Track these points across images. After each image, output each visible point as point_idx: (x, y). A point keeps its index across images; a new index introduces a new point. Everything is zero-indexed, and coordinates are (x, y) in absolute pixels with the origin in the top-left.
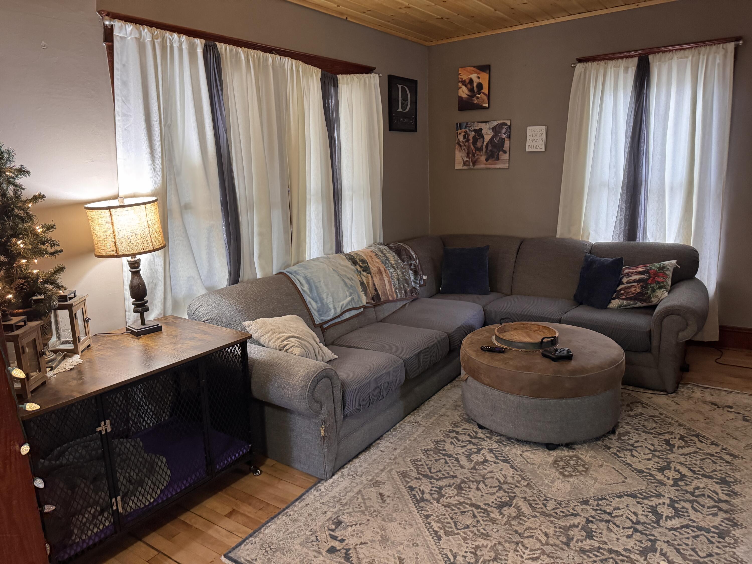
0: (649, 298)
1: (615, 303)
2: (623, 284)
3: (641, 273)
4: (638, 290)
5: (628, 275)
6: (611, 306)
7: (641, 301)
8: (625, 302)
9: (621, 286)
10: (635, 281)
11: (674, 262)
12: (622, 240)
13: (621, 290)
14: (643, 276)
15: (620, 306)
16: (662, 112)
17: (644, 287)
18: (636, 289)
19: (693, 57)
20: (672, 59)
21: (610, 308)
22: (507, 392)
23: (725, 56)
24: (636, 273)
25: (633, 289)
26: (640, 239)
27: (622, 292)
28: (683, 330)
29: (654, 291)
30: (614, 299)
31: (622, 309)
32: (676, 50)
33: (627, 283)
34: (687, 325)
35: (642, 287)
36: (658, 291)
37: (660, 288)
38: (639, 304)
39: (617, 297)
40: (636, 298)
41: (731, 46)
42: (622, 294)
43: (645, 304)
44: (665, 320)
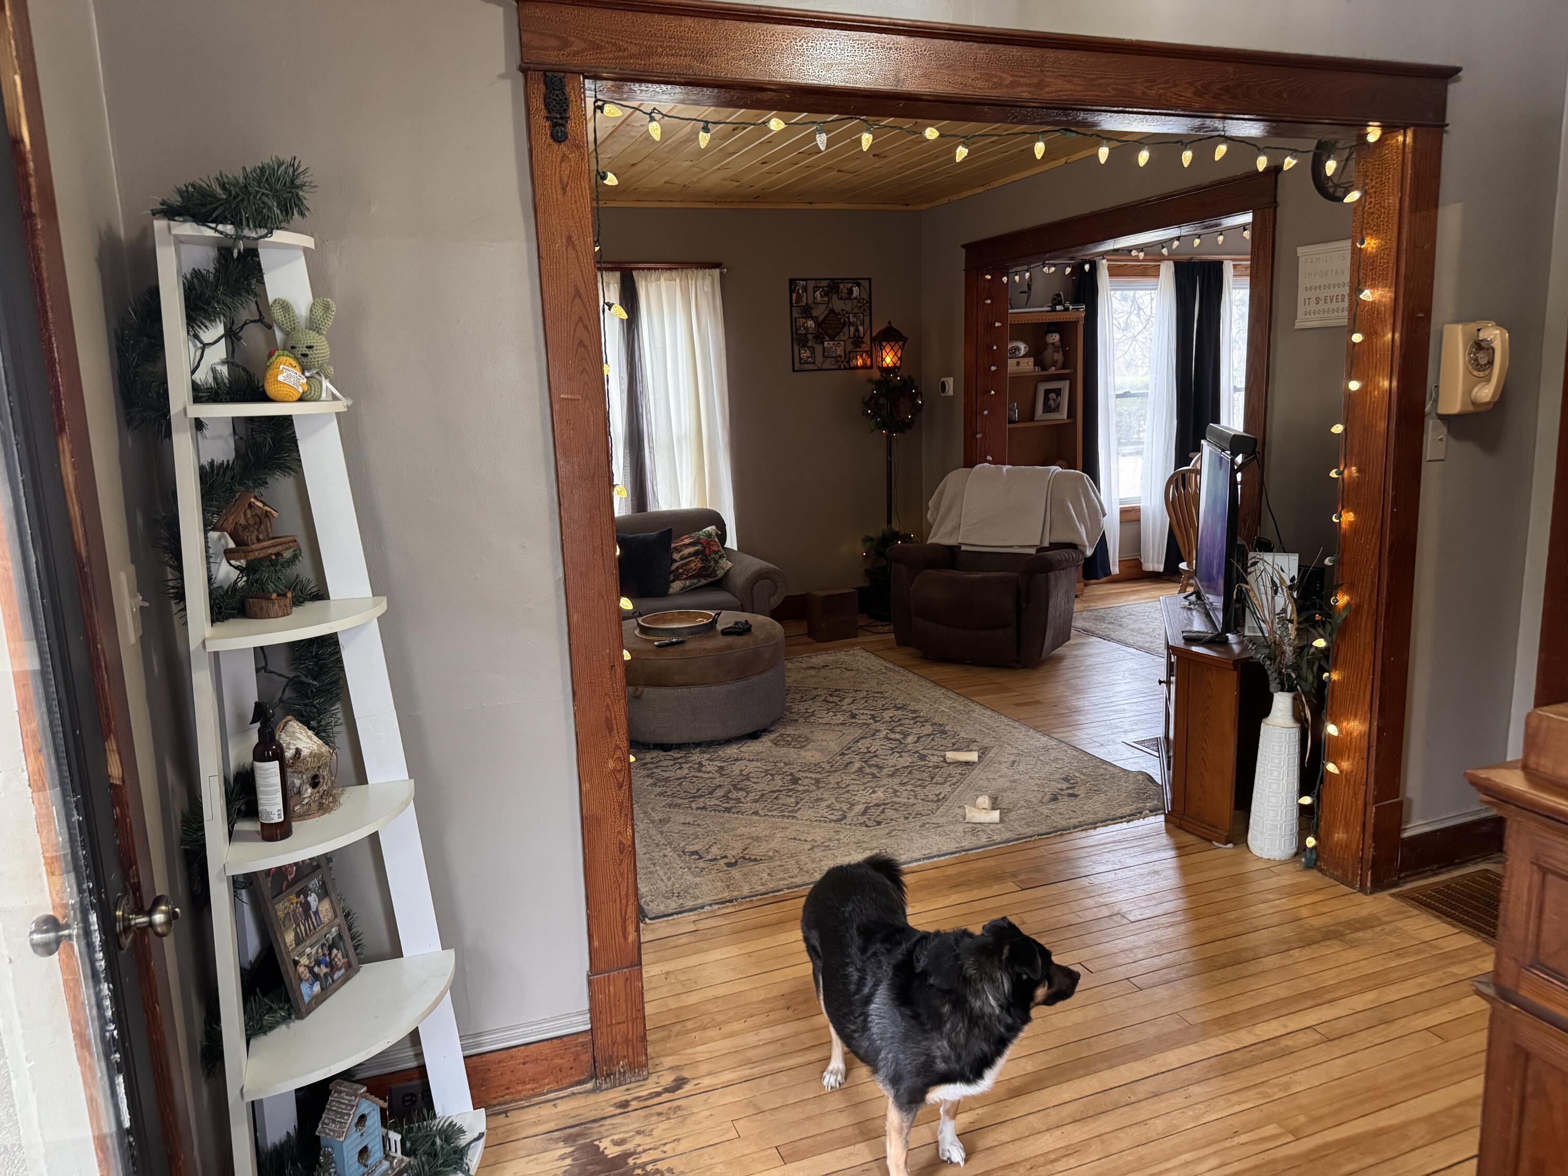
0: (714, 571)
1: (676, 586)
2: (676, 561)
3: (691, 544)
4: (700, 565)
5: (678, 550)
6: (671, 591)
7: (705, 577)
8: (688, 583)
9: (675, 565)
10: (690, 555)
11: (714, 527)
12: (630, 513)
13: (677, 568)
14: (696, 548)
15: (682, 589)
16: (659, 345)
17: (705, 559)
18: (696, 564)
19: (681, 280)
20: (659, 280)
21: (671, 595)
22: (711, 684)
23: (713, 283)
24: (687, 546)
25: (693, 565)
26: (652, 508)
27: (681, 571)
28: (773, 595)
29: (716, 562)
30: (673, 581)
31: (685, 591)
32: (662, 269)
33: (681, 559)
34: (777, 588)
35: (702, 560)
36: (720, 561)
37: (721, 557)
38: (703, 582)
39: (677, 578)
40: (699, 574)
41: (716, 272)
42: (682, 574)
43: (710, 580)
44: (755, 587)
